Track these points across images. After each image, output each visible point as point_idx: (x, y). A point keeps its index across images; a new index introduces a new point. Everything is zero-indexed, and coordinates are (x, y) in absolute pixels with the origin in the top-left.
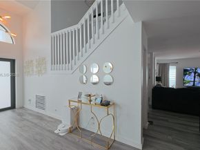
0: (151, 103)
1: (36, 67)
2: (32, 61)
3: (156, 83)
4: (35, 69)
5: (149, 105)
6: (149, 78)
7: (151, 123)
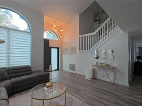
0: (133, 72)
1: (70, 51)
2: (67, 48)
3: (137, 60)
4: (69, 52)
5: (132, 73)
6: (132, 57)
7: (133, 80)
